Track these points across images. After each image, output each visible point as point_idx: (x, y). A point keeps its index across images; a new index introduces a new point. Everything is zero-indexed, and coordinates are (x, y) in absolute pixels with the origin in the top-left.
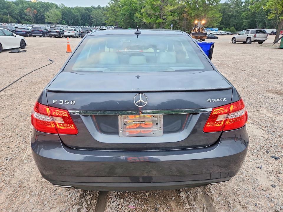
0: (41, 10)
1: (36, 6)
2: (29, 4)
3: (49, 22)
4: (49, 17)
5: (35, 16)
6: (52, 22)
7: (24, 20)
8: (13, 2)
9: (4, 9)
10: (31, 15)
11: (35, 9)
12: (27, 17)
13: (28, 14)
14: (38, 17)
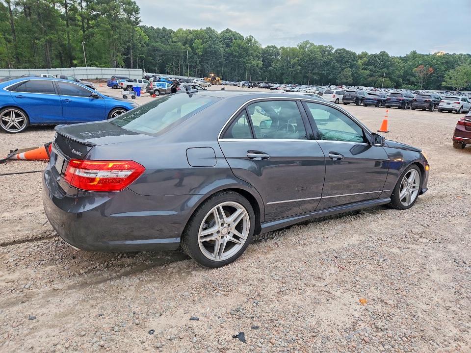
0: (443, 68)
1: (434, 62)
2: (424, 60)
3: (448, 86)
4: (451, 78)
5: (427, 78)
6: (453, 86)
7: (408, 84)
8: (401, 58)
9: (383, 68)
10: (421, 75)
11: (431, 66)
12: (413, 79)
13: (417, 74)
14: (432, 78)
